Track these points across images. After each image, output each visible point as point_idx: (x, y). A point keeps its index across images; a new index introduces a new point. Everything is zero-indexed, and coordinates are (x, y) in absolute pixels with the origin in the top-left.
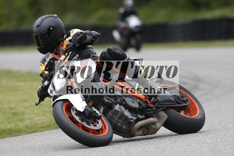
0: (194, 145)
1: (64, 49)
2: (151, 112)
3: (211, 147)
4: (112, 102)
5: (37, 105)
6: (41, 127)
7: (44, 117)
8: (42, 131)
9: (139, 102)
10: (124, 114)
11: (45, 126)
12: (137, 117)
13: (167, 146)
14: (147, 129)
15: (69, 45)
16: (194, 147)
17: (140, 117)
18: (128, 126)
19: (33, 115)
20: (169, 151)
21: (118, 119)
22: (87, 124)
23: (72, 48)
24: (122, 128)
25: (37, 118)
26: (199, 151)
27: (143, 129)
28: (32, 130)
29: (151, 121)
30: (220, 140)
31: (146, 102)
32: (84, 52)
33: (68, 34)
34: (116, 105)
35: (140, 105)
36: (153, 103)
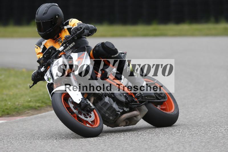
1: (63, 41)
2: (135, 106)
4: (102, 94)
9: (125, 96)
12: (123, 109)
14: (130, 121)
15: (68, 37)
17: (125, 109)
18: (115, 117)
21: (107, 110)
27: (126, 121)
29: (135, 114)
31: (131, 96)
34: (106, 97)
35: (127, 98)
36: (137, 98)
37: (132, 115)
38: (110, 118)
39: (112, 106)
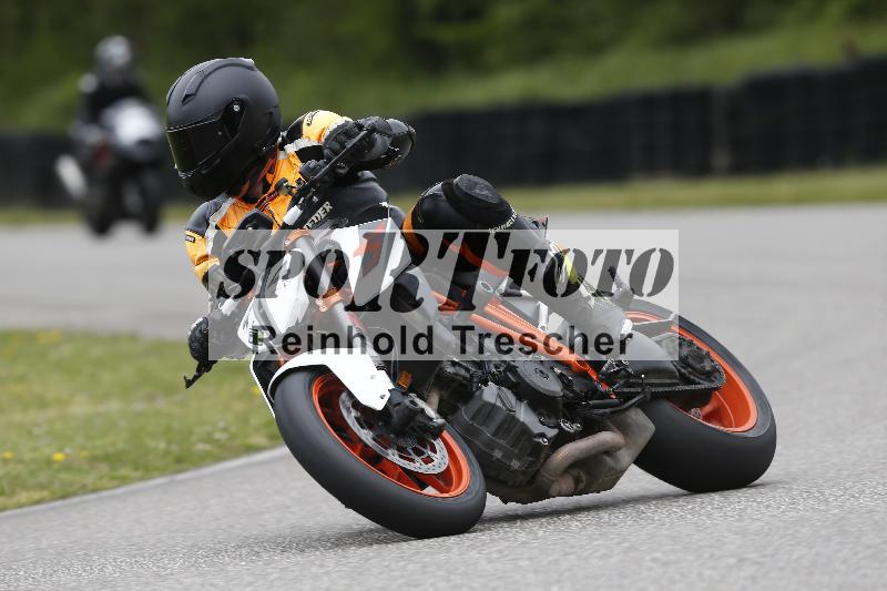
1: (295, 185)
2: (601, 411)
4: (472, 375)
5: (189, 383)
9: (561, 377)
10: (517, 416)
12: (559, 427)
14: (588, 473)
15: (315, 168)
17: (567, 426)
18: (530, 459)
21: (494, 434)
22: (401, 456)
23: (325, 182)
24: (508, 468)
27: (575, 472)
29: (607, 442)
31: (584, 375)
32: (349, 195)
33: (293, 128)
34: (486, 385)
35: (567, 385)
36: (610, 379)
37: (594, 447)
38: (512, 464)
39: (514, 417)
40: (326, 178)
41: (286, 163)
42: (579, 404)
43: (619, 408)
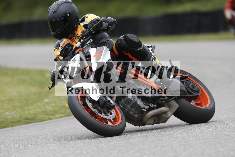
0: (165, 140)
1: (80, 36)
2: (162, 101)
3: (182, 142)
6: (11, 122)
7: (14, 112)
8: (12, 127)
10: (137, 103)
11: (15, 121)
13: (137, 141)
15: (85, 31)
16: (165, 142)
19: (3, 111)
20: (140, 146)
24: (134, 117)
25: (7, 113)
26: (170, 146)
27: (154, 118)
28: (2, 126)
30: (190, 135)
37: (159, 112)
40: (88, 34)
41: (80, 28)
42: (156, 99)
43: (168, 101)
